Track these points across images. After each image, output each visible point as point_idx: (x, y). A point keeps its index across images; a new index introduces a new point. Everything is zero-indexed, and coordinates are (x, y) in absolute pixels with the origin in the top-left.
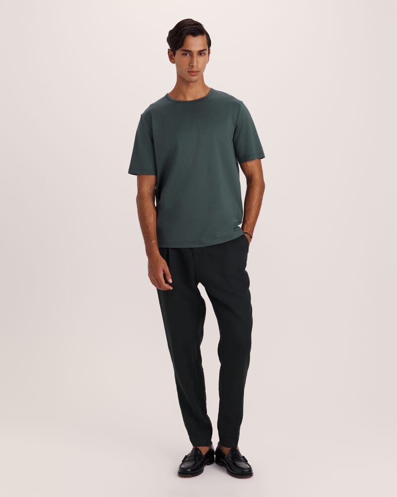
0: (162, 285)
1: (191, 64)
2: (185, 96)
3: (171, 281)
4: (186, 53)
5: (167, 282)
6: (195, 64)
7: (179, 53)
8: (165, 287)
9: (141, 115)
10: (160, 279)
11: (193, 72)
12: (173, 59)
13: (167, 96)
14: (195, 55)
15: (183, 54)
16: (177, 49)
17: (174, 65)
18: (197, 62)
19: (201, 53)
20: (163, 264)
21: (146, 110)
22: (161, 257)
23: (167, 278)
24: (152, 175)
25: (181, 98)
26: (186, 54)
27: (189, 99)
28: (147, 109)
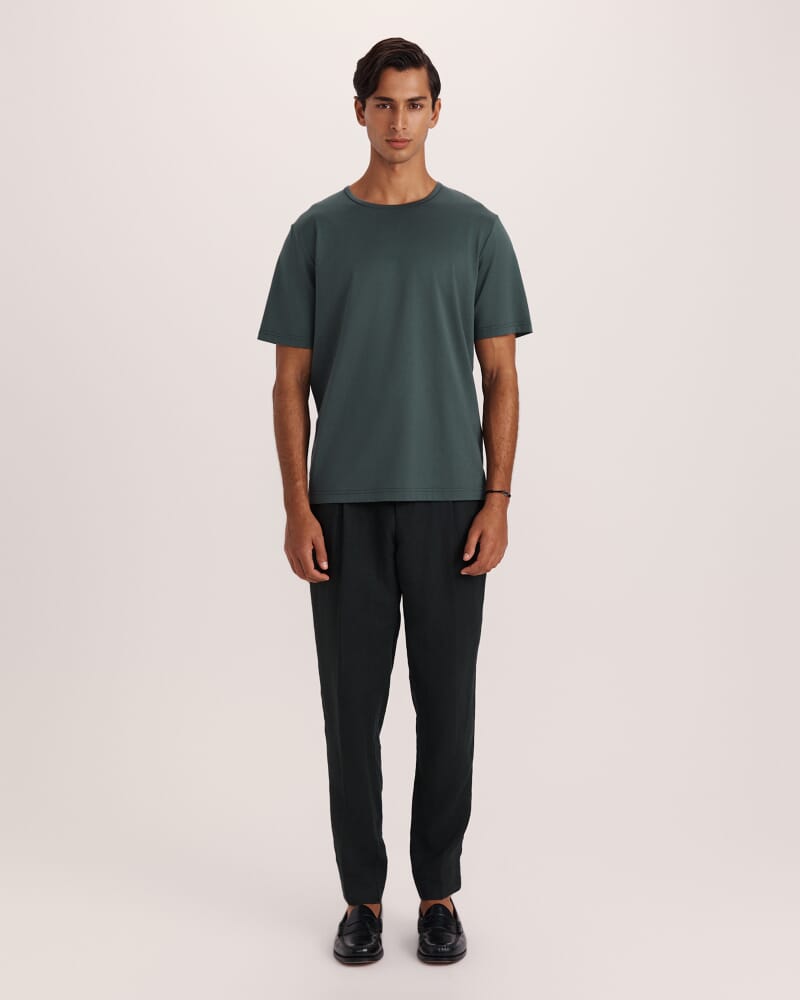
0: (308, 572)
1: (392, 126)
2: (384, 194)
3: (325, 565)
4: (384, 102)
5: (317, 567)
6: (400, 126)
7: (371, 102)
8: (313, 576)
9: (293, 226)
10: (304, 558)
11: (397, 141)
12: (363, 117)
13: (346, 191)
14: (401, 107)
15: (378, 106)
16: (368, 96)
17: (365, 128)
18: (405, 122)
19: (413, 104)
20: (314, 530)
21: (302, 216)
22: (312, 516)
23: (318, 559)
24: (305, 348)
25: (376, 198)
26: (384, 106)
27: (393, 201)
28: (305, 214)
